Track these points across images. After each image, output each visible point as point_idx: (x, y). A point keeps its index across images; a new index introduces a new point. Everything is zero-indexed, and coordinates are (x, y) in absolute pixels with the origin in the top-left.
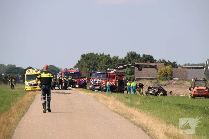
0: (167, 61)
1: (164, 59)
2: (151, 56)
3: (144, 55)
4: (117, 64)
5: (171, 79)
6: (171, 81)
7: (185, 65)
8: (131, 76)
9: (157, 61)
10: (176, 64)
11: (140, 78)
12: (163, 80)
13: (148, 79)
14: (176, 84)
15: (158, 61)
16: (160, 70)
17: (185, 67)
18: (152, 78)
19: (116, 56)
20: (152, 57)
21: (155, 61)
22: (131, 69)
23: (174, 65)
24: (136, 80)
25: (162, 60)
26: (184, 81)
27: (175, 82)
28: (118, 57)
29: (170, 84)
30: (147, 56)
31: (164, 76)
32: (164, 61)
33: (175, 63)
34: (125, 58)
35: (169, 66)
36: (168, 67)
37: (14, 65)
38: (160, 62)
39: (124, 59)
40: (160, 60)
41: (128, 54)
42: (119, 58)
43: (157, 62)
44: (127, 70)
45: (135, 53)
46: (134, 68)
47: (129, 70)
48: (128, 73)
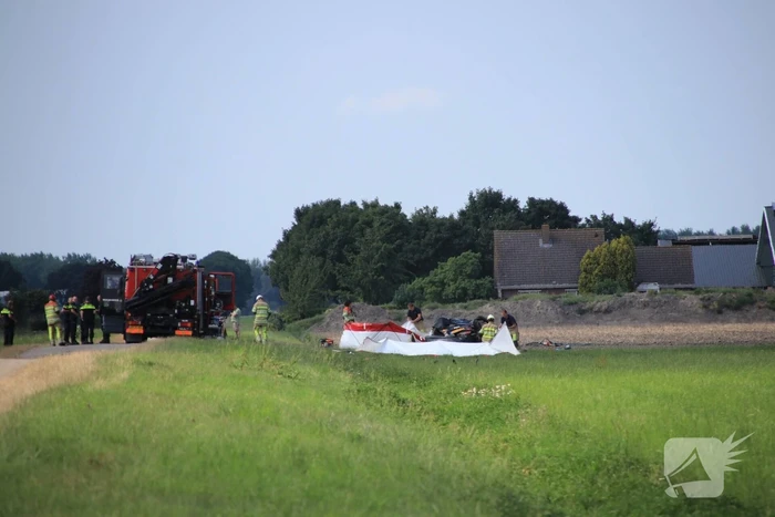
2: (559, 202)
3: (532, 201)
4: (427, 237)
5: (632, 288)
6: (627, 295)
7: (688, 233)
8: (478, 282)
9: (583, 221)
10: (655, 229)
11: (516, 287)
12: (599, 292)
13: (544, 290)
14: (645, 305)
15: (588, 221)
16: (589, 257)
17: (685, 238)
18: (558, 286)
19: (427, 208)
20: (562, 209)
21: (576, 220)
22: (478, 254)
23: (646, 234)
24: (500, 295)
25: (600, 218)
26: (681, 292)
27: (644, 298)
28: (435, 211)
29: (623, 305)
30: (542, 202)
31: (602, 278)
32: (609, 220)
33: (651, 224)
34: (462, 213)
35: (622, 240)
36: (620, 243)
38: (594, 223)
39: (456, 216)
40: (595, 217)
41: (471, 198)
42: (439, 215)
43: (584, 226)
44: (465, 261)
45: (498, 195)
46: (492, 252)
47: (469, 258)
48: (468, 270)
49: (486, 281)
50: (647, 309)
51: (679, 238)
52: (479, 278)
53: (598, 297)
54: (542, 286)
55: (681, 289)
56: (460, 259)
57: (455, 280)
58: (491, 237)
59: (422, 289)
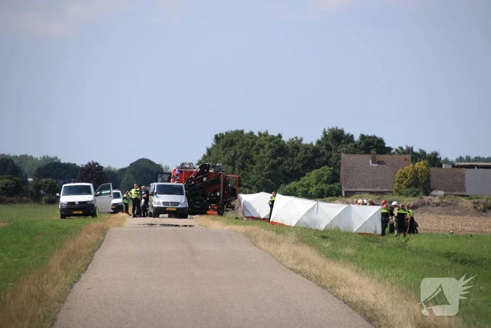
0: (416, 150)
1: (410, 146)
2: (379, 138)
3: (363, 137)
4: (298, 156)
5: (427, 194)
6: (426, 198)
7: (461, 159)
8: (331, 185)
9: (394, 151)
10: (439, 157)
11: (354, 190)
12: (407, 195)
13: (371, 193)
14: (438, 205)
15: (397, 150)
16: (401, 173)
17: (460, 164)
18: (380, 190)
19: (296, 138)
20: (381, 141)
21: (390, 149)
22: (332, 168)
23: (434, 160)
24: (344, 195)
25: (405, 148)
26: (459, 198)
27: (437, 200)
28: (301, 140)
29: (423, 204)
30: (369, 137)
31: (409, 186)
32: (410, 150)
33: (436, 154)
34: (319, 142)
35: (422, 163)
36: (420, 165)
37: (56, 158)
38: (402, 152)
39: (314, 144)
40: (401, 148)
41: (325, 132)
42: (303, 142)
43: (394, 153)
44: (323, 172)
45: (342, 132)
46: (339, 167)
47: (326, 171)
48: (325, 178)
49: (336, 186)
50: (438, 207)
51: (456, 164)
52: (332, 183)
53: (407, 199)
54: (370, 190)
55: (459, 196)
56: (320, 171)
57: (317, 184)
58: (339, 158)
59: (295, 189)
